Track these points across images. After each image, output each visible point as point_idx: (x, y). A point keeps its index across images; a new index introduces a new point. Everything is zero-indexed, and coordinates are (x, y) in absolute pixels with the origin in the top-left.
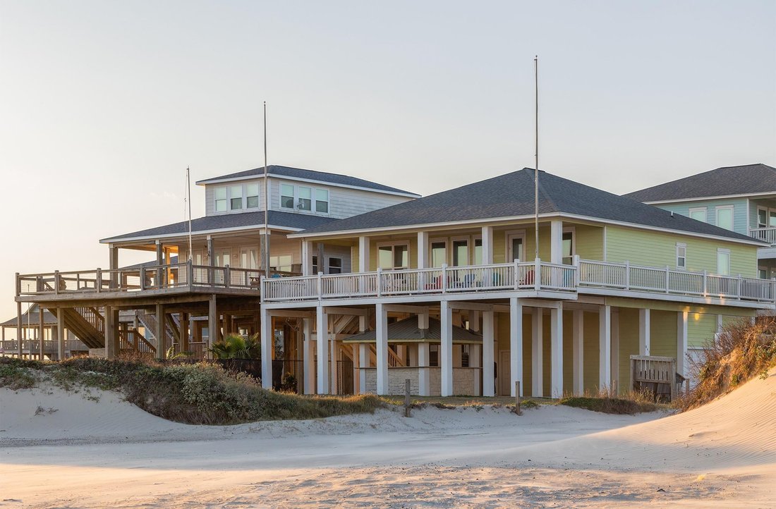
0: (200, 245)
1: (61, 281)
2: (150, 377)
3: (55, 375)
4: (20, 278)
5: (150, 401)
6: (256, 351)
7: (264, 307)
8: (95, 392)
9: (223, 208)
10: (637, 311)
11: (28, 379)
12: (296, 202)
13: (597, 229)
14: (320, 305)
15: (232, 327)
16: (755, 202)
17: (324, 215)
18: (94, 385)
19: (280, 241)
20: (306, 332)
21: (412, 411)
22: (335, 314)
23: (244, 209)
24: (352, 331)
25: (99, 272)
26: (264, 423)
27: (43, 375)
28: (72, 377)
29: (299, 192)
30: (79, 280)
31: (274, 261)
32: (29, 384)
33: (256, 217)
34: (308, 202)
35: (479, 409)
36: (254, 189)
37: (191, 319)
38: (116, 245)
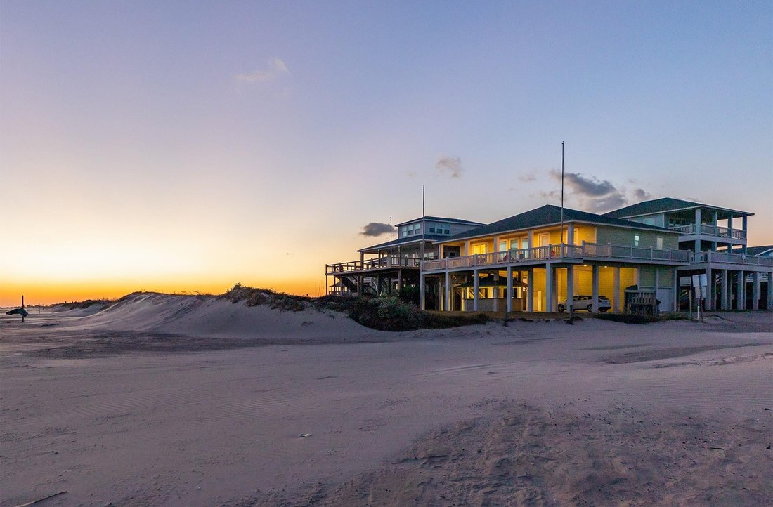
0: (395, 251)
1: (341, 267)
2: (361, 305)
4: (327, 266)
5: (361, 318)
6: (418, 293)
7: (422, 274)
8: (333, 312)
9: (405, 235)
12: (436, 230)
14: (446, 272)
15: (408, 283)
17: (448, 235)
19: (429, 247)
20: (440, 284)
21: (509, 323)
22: (453, 275)
23: (414, 235)
25: (355, 262)
26: (423, 331)
27: (309, 304)
28: (323, 305)
29: (438, 227)
30: (348, 266)
31: (426, 255)
32: (302, 309)
33: (420, 237)
34: (441, 231)
36: (418, 226)
37: (392, 280)
38: (363, 252)
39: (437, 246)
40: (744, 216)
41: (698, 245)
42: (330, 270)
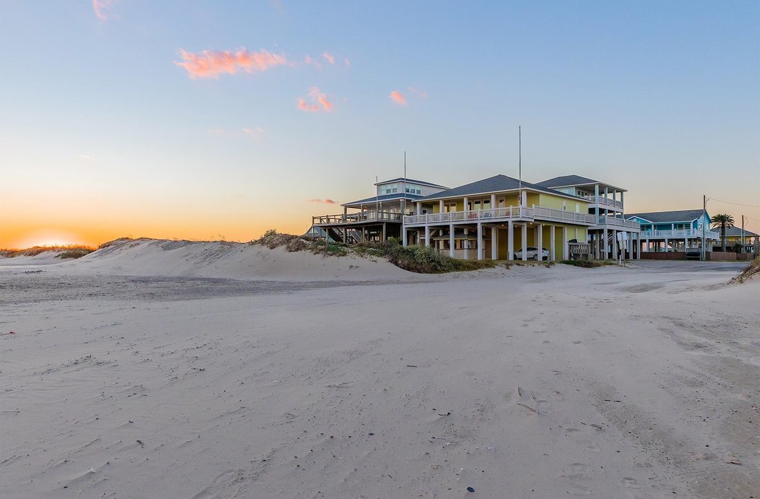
2: (399, 251)
3: (355, 250)
4: (314, 218)
5: (400, 262)
7: (404, 227)
8: (375, 258)
9: (384, 193)
10: (549, 226)
11: (344, 252)
12: (410, 190)
13: (537, 194)
14: (426, 226)
16: (577, 188)
18: (374, 255)
19: (409, 203)
20: (418, 236)
22: (432, 229)
23: (392, 193)
24: (437, 235)
25: (340, 215)
27: (350, 250)
29: (411, 187)
30: (335, 219)
32: (345, 254)
33: (399, 195)
34: (414, 191)
35: (533, 266)
36: (395, 186)
38: (346, 206)
39: (415, 204)
40: (621, 191)
41: (597, 211)
42: (317, 221)
